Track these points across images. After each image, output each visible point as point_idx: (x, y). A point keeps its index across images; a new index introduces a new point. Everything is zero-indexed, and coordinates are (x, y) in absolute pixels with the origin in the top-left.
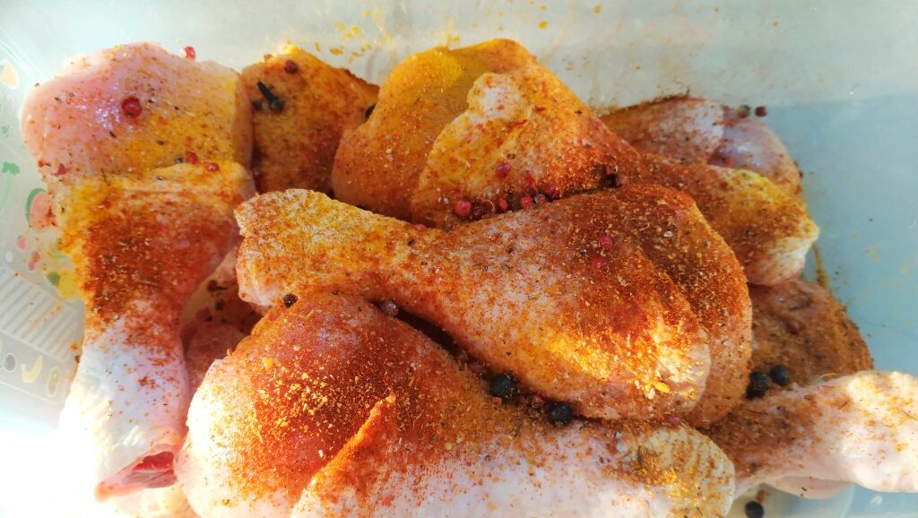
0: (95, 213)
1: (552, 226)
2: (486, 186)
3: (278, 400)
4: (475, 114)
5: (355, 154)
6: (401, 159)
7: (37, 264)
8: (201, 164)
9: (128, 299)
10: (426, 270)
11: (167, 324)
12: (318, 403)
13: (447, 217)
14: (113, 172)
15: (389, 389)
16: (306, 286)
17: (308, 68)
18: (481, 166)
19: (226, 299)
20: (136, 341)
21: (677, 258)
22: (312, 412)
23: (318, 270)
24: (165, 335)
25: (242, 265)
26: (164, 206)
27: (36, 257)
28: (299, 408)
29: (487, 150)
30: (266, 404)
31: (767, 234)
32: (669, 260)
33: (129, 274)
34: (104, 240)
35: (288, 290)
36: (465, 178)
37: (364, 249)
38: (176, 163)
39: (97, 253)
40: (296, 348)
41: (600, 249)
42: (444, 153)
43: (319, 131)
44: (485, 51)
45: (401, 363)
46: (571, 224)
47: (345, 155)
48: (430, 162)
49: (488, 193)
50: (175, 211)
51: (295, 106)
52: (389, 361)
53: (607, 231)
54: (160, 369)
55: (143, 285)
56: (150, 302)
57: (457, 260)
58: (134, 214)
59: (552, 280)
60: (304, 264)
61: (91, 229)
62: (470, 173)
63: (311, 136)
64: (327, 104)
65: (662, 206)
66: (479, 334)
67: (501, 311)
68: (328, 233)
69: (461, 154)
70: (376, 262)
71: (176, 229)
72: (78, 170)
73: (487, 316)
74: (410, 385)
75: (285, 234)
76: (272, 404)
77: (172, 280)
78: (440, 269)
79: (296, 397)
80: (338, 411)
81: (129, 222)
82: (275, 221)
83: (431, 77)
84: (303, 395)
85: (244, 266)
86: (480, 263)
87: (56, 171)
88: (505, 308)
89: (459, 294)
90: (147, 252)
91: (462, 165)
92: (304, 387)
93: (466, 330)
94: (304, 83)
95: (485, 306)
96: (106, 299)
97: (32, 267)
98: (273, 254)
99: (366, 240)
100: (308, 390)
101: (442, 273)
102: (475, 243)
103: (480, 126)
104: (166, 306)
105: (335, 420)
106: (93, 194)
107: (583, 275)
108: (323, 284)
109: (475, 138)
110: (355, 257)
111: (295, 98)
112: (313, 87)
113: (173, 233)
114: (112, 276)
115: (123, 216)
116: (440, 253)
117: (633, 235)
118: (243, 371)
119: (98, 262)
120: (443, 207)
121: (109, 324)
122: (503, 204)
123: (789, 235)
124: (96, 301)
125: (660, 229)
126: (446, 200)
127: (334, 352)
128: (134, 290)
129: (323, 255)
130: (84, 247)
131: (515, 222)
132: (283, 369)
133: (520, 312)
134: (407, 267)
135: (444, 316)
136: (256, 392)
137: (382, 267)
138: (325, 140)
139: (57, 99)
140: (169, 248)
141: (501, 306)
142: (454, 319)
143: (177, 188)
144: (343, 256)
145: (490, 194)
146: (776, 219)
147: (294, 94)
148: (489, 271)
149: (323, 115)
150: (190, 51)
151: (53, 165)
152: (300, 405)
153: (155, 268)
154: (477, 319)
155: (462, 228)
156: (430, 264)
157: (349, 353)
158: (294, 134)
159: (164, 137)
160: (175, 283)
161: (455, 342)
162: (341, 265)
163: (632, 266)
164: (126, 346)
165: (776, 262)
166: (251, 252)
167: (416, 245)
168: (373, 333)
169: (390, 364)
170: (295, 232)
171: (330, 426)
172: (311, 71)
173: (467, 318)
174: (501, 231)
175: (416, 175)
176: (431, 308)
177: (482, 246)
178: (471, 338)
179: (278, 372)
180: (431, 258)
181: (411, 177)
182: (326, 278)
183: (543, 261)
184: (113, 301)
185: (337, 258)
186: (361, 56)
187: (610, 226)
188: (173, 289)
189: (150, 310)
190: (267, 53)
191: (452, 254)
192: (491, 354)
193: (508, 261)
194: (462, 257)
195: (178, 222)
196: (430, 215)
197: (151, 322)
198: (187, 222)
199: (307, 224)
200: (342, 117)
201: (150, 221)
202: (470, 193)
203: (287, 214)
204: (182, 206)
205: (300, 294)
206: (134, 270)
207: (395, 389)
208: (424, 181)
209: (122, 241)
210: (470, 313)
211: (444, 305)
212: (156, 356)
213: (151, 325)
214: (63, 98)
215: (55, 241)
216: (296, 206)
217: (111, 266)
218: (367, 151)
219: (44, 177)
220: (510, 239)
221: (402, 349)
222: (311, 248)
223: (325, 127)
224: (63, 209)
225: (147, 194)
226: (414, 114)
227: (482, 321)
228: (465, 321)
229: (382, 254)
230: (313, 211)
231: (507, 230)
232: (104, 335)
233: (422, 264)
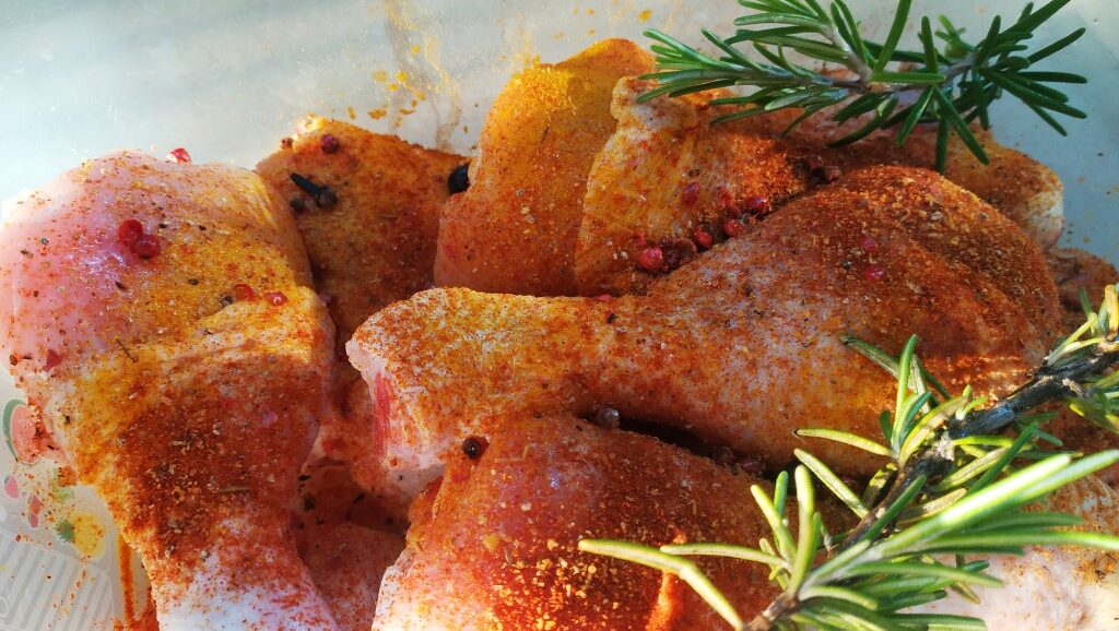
0: (125, 409)
1: (790, 244)
2: (671, 221)
3: (527, 593)
4: (633, 129)
5: (474, 229)
6: (547, 215)
7: (40, 516)
8: (261, 299)
9: (211, 522)
10: (646, 349)
11: (279, 544)
12: (584, 578)
13: (633, 276)
14: (137, 341)
15: (671, 526)
16: (494, 418)
17: (354, 140)
18: (659, 196)
19: (314, 492)
20: (245, 581)
21: (961, 241)
22: (582, 594)
23: (504, 390)
24: (281, 558)
25: (400, 412)
26: (226, 370)
27: (36, 505)
28: (560, 594)
29: (661, 174)
30: (510, 604)
31: (1013, 196)
32: (954, 246)
33: (202, 485)
34: (148, 444)
35: (467, 431)
36: (641, 219)
37: (555, 345)
38: (224, 306)
39: (143, 468)
40: (526, 507)
41: (866, 256)
42: (604, 193)
43: (392, 220)
44: (599, 56)
45: (668, 486)
46: (814, 236)
47: (459, 235)
48: (586, 209)
49: (677, 232)
50: (244, 375)
51: (350, 195)
52: (651, 488)
53: (864, 232)
54: (296, 610)
55: (228, 494)
56: (247, 516)
57: (684, 326)
58: (185, 393)
59: (826, 314)
60: (482, 388)
61: (124, 435)
62: (648, 209)
63: (383, 231)
64: (394, 182)
65: (910, 185)
66: (745, 417)
67: (771, 375)
68: (500, 336)
69: (627, 187)
70: (576, 357)
71: (251, 401)
72: (80, 352)
73: (752, 387)
74: (695, 512)
75: (444, 352)
76: (519, 601)
77: (266, 475)
78: (666, 342)
79: (550, 578)
80: (616, 580)
81: (178, 408)
82: (423, 338)
83: (550, 100)
84: (559, 573)
85: (404, 413)
86: (716, 320)
87: (44, 363)
88: (776, 370)
89: (702, 368)
90: (219, 444)
91: (633, 201)
92: (555, 561)
93: (725, 416)
94: (353, 163)
95: (747, 375)
96: (178, 531)
97: (34, 522)
98: (439, 384)
99: (551, 333)
100: (564, 564)
101: (671, 347)
102: (691, 296)
103: (644, 143)
104: (270, 517)
105: (617, 595)
106: (116, 381)
107: (862, 295)
108: (516, 409)
109: (641, 162)
110: (548, 360)
111: (346, 184)
112: (368, 165)
113: (248, 408)
114: (177, 495)
115: (168, 401)
116: (655, 323)
117: (897, 229)
118: (454, 567)
119: (147, 481)
120: (621, 265)
121: (196, 568)
122: (704, 238)
123: (1038, 191)
124: (161, 540)
125: (924, 213)
126: (624, 254)
127: (579, 497)
128: (216, 506)
129: (505, 367)
130: (119, 465)
131: (733, 256)
132: (516, 543)
133: (798, 368)
134: (620, 352)
135: (687, 407)
136: (489, 591)
137: (585, 363)
138: (404, 231)
139: (24, 252)
140: (249, 431)
141: (768, 367)
142: (701, 406)
143: (238, 339)
144: (530, 361)
145: (680, 231)
146: (1015, 176)
147: (344, 179)
148: (733, 326)
149: (392, 198)
150: (180, 154)
151: (36, 356)
152: (560, 589)
153: (238, 465)
154: (737, 396)
155: (661, 284)
156: (648, 339)
157: (597, 492)
158: (360, 233)
159: (198, 272)
160: (271, 479)
161: (706, 441)
162: (533, 374)
163: (917, 265)
164: (233, 594)
165: (1035, 228)
166: (410, 389)
167: (617, 320)
168: (612, 456)
169: (655, 492)
170: (455, 345)
171: (616, 605)
172: (359, 143)
173: (723, 400)
174: (721, 271)
175: (573, 233)
176: (665, 401)
177: (704, 299)
178: (733, 427)
179: (510, 551)
180: (647, 332)
181: (566, 237)
182: (516, 398)
183: (799, 292)
184: (189, 532)
185: (525, 365)
186: (411, 112)
187: (865, 224)
188: (271, 490)
189: (250, 529)
190: (286, 136)
191: (672, 320)
192: (768, 440)
193: (752, 305)
194: (686, 317)
195: (251, 389)
196: (604, 281)
197: (256, 546)
198: (263, 386)
199: (467, 331)
200: (417, 195)
201: (210, 397)
202: (653, 235)
203: (436, 325)
204: (250, 365)
205: (487, 432)
206: (208, 476)
207: (678, 525)
208: (586, 236)
209: (174, 438)
210: (726, 391)
211: (686, 390)
212: (282, 594)
213: (259, 551)
214: (32, 249)
215: (53, 475)
216: (439, 311)
217: (169, 481)
218: (492, 219)
219: (22, 379)
220: (740, 277)
221: (657, 467)
222: (484, 361)
223: (399, 213)
224: (68, 418)
225: (196, 360)
226: (547, 151)
227: (746, 397)
228: (721, 405)
229: (581, 344)
230: (465, 313)
231: (729, 267)
232: (193, 587)
233: (638, 342)
